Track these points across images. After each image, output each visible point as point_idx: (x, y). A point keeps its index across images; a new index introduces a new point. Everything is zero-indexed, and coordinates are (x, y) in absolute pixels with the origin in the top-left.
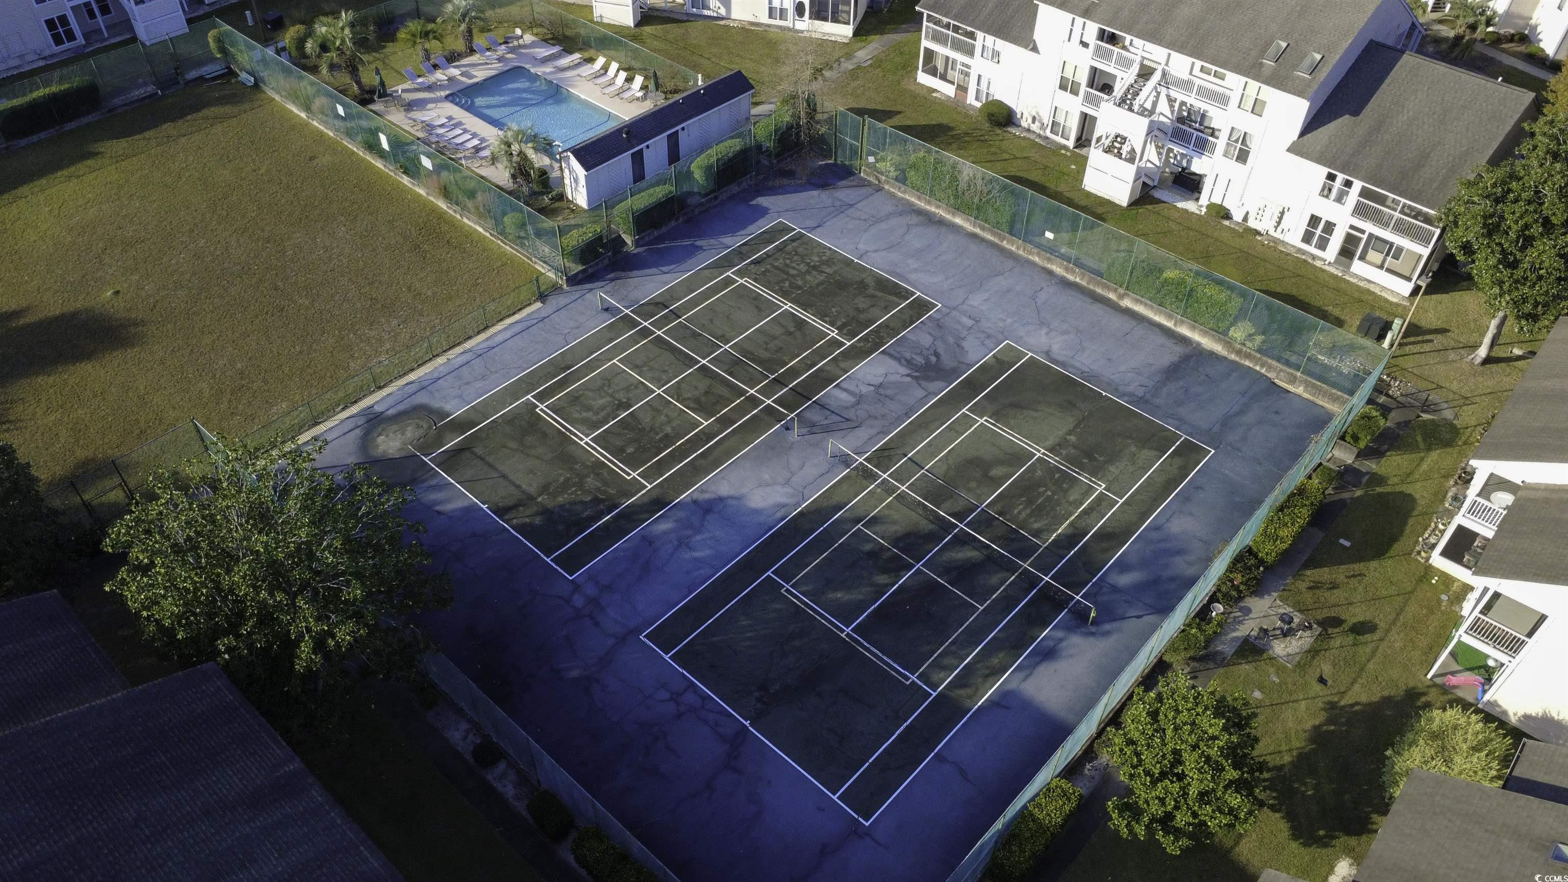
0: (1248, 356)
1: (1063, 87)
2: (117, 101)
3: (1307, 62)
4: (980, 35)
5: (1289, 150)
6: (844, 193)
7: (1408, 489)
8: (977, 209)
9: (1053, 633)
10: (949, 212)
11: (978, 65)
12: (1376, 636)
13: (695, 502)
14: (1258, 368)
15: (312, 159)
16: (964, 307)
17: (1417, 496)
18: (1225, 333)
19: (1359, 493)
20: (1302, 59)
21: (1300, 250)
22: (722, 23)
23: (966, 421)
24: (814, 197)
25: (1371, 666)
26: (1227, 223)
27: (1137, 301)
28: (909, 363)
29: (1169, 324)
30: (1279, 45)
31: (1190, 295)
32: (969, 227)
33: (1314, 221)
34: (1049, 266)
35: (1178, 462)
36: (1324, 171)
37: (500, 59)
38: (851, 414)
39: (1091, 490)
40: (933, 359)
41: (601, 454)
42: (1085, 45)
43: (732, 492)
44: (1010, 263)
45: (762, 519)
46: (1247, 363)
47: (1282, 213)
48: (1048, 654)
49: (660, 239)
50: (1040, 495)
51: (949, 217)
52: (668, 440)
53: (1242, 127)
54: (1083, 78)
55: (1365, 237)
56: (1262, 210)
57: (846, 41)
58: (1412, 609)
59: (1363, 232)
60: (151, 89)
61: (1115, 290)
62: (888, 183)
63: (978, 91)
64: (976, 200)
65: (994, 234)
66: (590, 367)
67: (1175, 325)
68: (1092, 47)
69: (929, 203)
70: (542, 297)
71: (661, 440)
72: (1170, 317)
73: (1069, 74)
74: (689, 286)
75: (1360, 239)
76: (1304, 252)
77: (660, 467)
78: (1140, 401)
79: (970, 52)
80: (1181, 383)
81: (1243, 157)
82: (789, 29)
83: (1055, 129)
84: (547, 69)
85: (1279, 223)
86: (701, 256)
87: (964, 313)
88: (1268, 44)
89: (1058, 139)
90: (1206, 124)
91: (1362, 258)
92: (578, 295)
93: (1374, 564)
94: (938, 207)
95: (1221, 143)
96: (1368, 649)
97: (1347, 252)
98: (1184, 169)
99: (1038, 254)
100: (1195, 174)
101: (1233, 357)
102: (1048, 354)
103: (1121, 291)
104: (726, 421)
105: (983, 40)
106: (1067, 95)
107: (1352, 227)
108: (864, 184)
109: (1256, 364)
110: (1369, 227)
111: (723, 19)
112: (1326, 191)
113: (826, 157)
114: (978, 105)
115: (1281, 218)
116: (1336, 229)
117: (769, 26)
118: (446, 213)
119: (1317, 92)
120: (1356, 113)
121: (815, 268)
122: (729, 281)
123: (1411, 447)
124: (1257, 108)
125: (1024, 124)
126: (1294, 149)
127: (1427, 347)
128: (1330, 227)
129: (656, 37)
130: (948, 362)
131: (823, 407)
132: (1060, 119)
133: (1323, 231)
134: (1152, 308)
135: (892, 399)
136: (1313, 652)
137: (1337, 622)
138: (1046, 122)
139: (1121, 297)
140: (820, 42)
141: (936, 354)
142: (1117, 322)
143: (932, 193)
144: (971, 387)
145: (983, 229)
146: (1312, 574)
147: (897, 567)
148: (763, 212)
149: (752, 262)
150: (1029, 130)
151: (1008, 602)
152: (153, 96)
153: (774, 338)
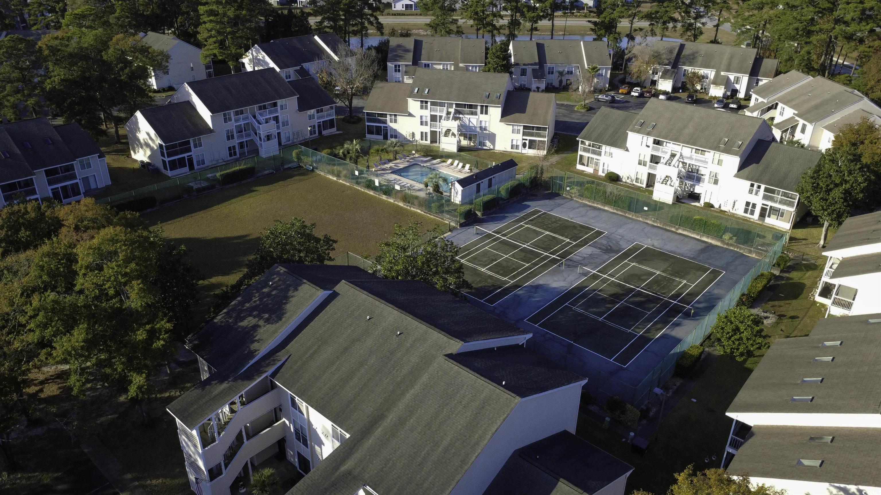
0: (731, 245)
1: (640, 163)
2: (259, 174)
3: (736, 145)
4: (604, 147)
5: (734, 176)
6: (558, 201)
7: (801, 281)
8: (615, 202)
9: (679, 320)
10: (602, 205)
11: (603, 159)
12: (800, 319)
13: (531, 286)
14: (736, 249)
15: (343, 192)
16: (616, 233)
17: (806, 283)
18: (721, 237)
19: (783, 282)
20: (734, 144)
21: (743, 216)
23: (627, 265)
24: (547, 202)
25: (799, 327)
26: (713, 209)
27: (684, 230)
28: (600, 248)
29: (698, 237)
30: (725, 140)
31: (705, 224)
32: (611, 210)
33: (748, 204)
34: (646, 221)
35: (712, 275)
36: (749, 183)
37: (408, 161)
38: (582, 262)
39: (681, 283)
40: (609, 247)
41: (490, 273)
42: (648, 146)
43: (544, 283)
44: (630, 221)
45: (559, 290)
46: (731, 248)
47: (735, 202)
48: (677, 325)
49: (491, 214)
50: (662, 284)
51: (602, 207)
52: (514, 270)
53: (714, 171)
54: (648, 159)
55: (769, 208)
56: (726, 203)
58: (811, 313)
59: (767, 206)
60: (271, 171)
61: (675, 227)
62: (575, 197)
63: (603, 169)
64: (614, 199)
65: (622, 212)
66: (477, 250)
67: (700, 237)
68: (651, 147)
69: (594, 203)
70: (450, 230)
71: (512, 269)
72: (698, 234)
73: (642, 158)
74: (507, 227)
75: (767, 209)
76: (745, 217)
77: (514, 277)
78: (692, 259)
79: (599, 154)
80: (707, 254)
81: (716, 182)
82: (519, 153)
83: (637, 181)
84: (428, 164)
85: (734, 206)
86: (508, 219)
87: (617, 235)
88: (720, 140)
89: (639, 185)
90: (699, 173)
91: (769, 216)
92: (464, 230)
93: (794, 301)
94: (598, 204)
95: (706, 178)
96: (798, 322)
97: (763, 214)
98: (692, 192)
99: (641, 217)
100: (696, 193)
101: (725, 246)
102: (653, 246)
103: (677, 227)
104: (535, 264)
105: (605, 148)
106: (642, 166)
107: (763, 204)
108: (565, 198)
109: (735, 248)
110: (770, 203)
111: (492, 150)
112: (751, 192)
113: (548, 190)
114: (604, 175)
115: (734, 205)
116: (757, 206)
117: (511, 152)
118: (402, 207)
119: (742, 154)
120: (758, 162)
121: (554, 222)
122: (522, 226)
123: (801, 270)
124: (720, 162)
125: (624, 180)
126: (736, 176)
127: (800, 244)
128: (754, 206)
129: (469, 154)
130: (614, 248)
131: (571, 260)
132: (639, 176)
133: (752, 208)
134: (690, 232)
135: (596, 258)
136: (777, 323)
137: (784, 316)
138: (633, 178)
139: (677, 229)
141: (609, 246)
142: (677, 237)
143: (595, 199)
144: (626, 255)
145: (617, 210)
146: (771, 303)
147: (614, 303)
148: (528, 206)
149: (529, 220)
150: (626, 182)
151: (658, 312)
152: (273, 173)
153: (546, 242)
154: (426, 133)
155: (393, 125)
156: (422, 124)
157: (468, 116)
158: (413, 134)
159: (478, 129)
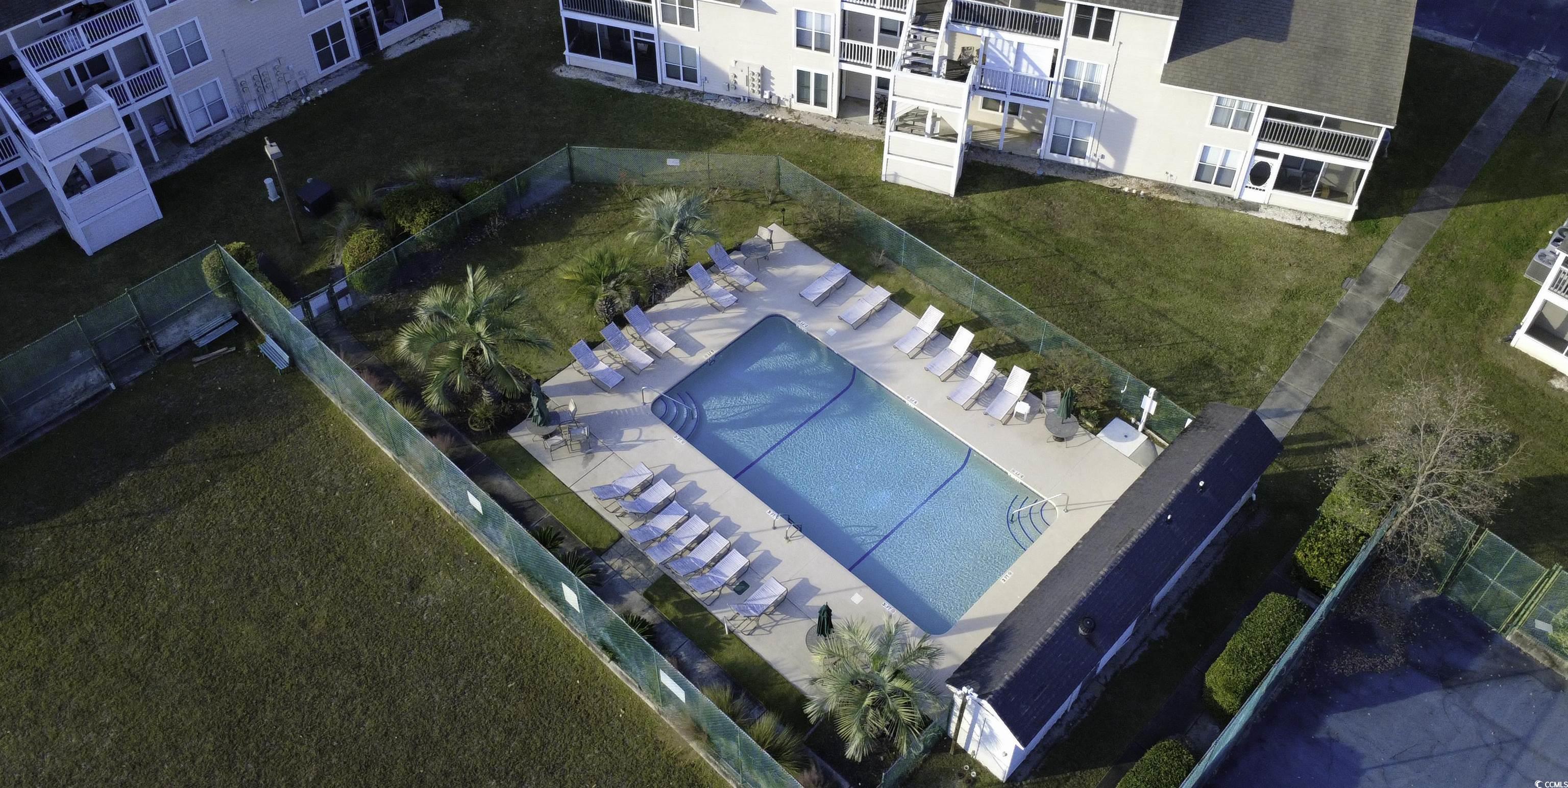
22: (1107, 183)
37: (737, 297)
57: (1343, 232)
82: (1231, 199)
84: (831, 325)
111: (1106, 174)
117: (1194, 191)
129: (1000, 223)
140: (1297, 236)
154: (821, 80)
155: (675, 31)
156: (802, 41)
157: (1016, 37)
158: (764, 75)
159: (1056, 92)
